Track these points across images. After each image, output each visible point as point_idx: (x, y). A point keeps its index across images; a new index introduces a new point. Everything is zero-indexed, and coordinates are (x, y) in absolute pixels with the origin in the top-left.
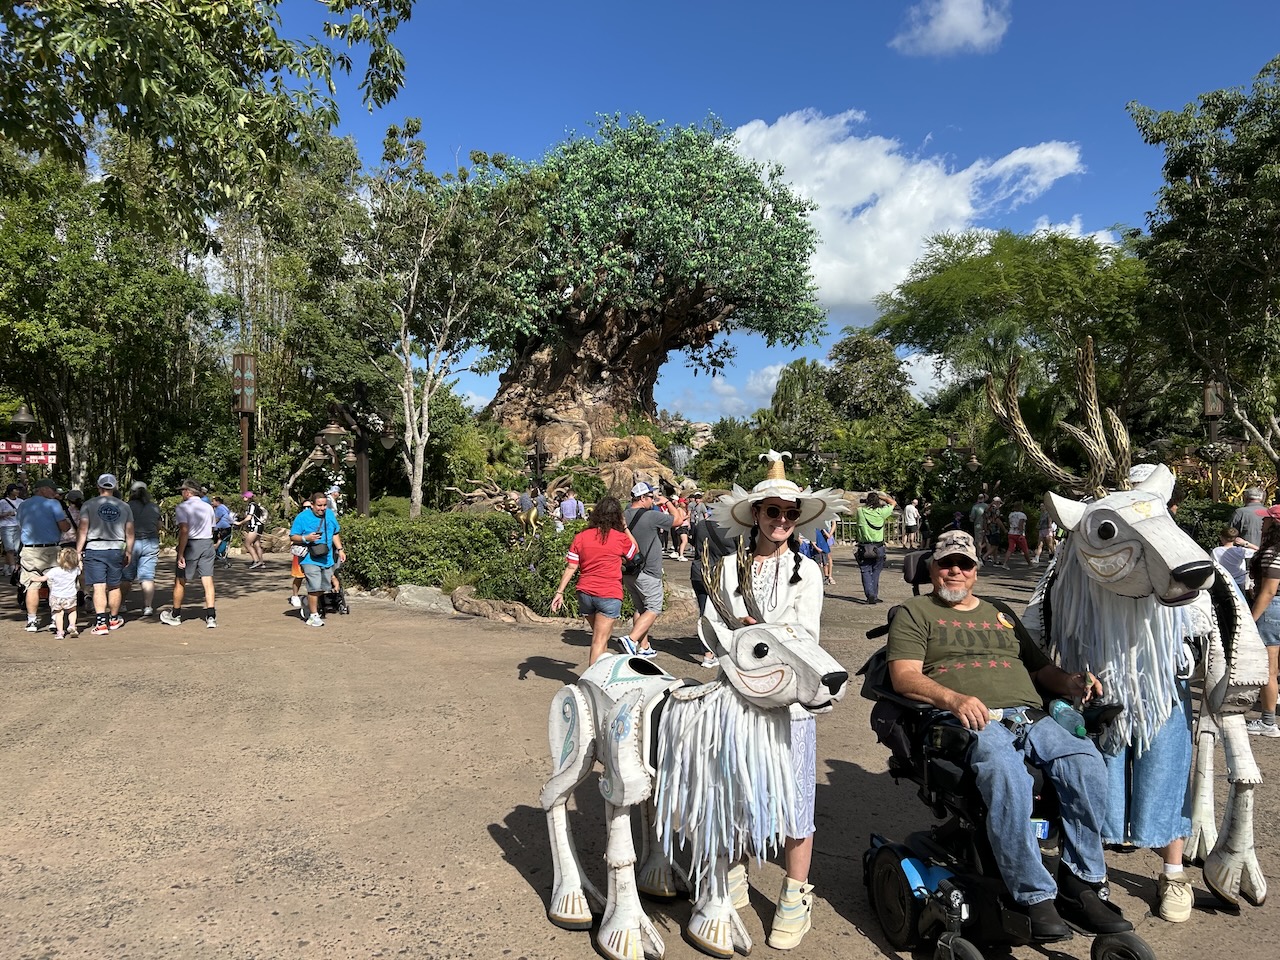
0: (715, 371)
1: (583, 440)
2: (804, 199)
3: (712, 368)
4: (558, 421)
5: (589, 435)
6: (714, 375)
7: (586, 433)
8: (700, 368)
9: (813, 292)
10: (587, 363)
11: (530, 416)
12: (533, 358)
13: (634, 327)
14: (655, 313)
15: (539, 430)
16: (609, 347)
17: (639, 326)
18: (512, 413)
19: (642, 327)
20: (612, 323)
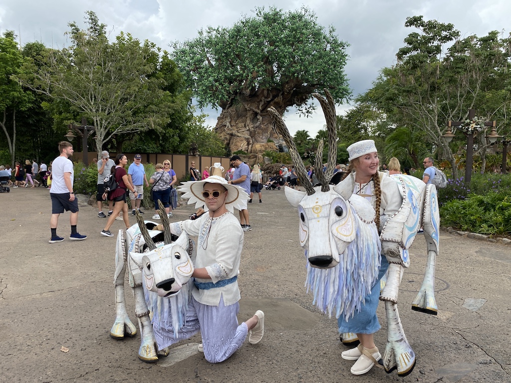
1: (248, 144)
2: (344, 42)
3: (307, 114)
4: (239, 136)
5: (251, 142)
6: (307, 117)
7: (250, 141)
8: (302, 114)
9: (348, 81)
10: (251, 112)
11: (228, 134)
12: (229, 110)
13: (271, 97)
14: (280, 91)
15: (231, 140)
16: (261, 105)
17: (273, 96)
18: (221, 133)
19: (274, 97)
20: (261, 95)
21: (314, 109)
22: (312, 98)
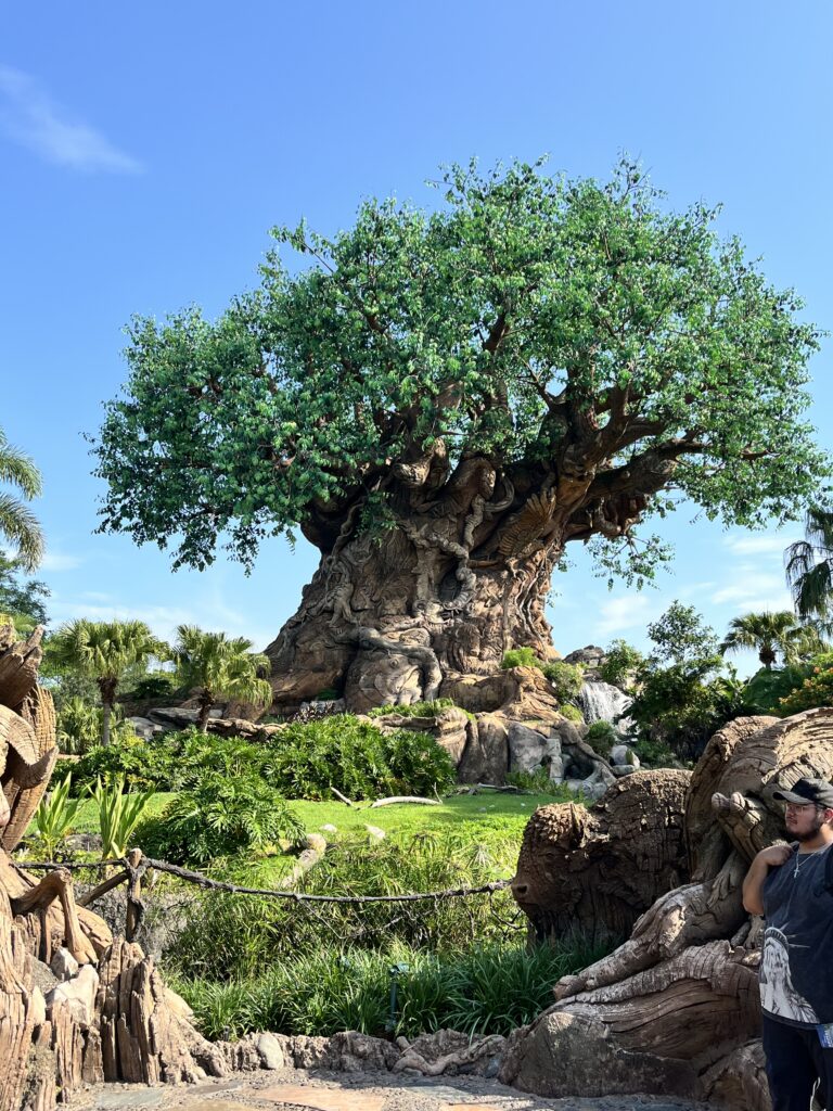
0: (641, 581)
1: (424, 681)
3: (637, 576)
5: (436, 672)
6: (640, 587)
7: (431, 668)
8: (616, 577)
10: (432, 556)
11: (341, 643)
12: (347, 553)
13: (511, 495)
14: (544, 473)
15: (353, 667)
16: (470, 528)
17: (517, 494)
18: (311, 640)
19: (522, 496)
20: (472, 491)
21: (661, 559)
22: (661, 509)
